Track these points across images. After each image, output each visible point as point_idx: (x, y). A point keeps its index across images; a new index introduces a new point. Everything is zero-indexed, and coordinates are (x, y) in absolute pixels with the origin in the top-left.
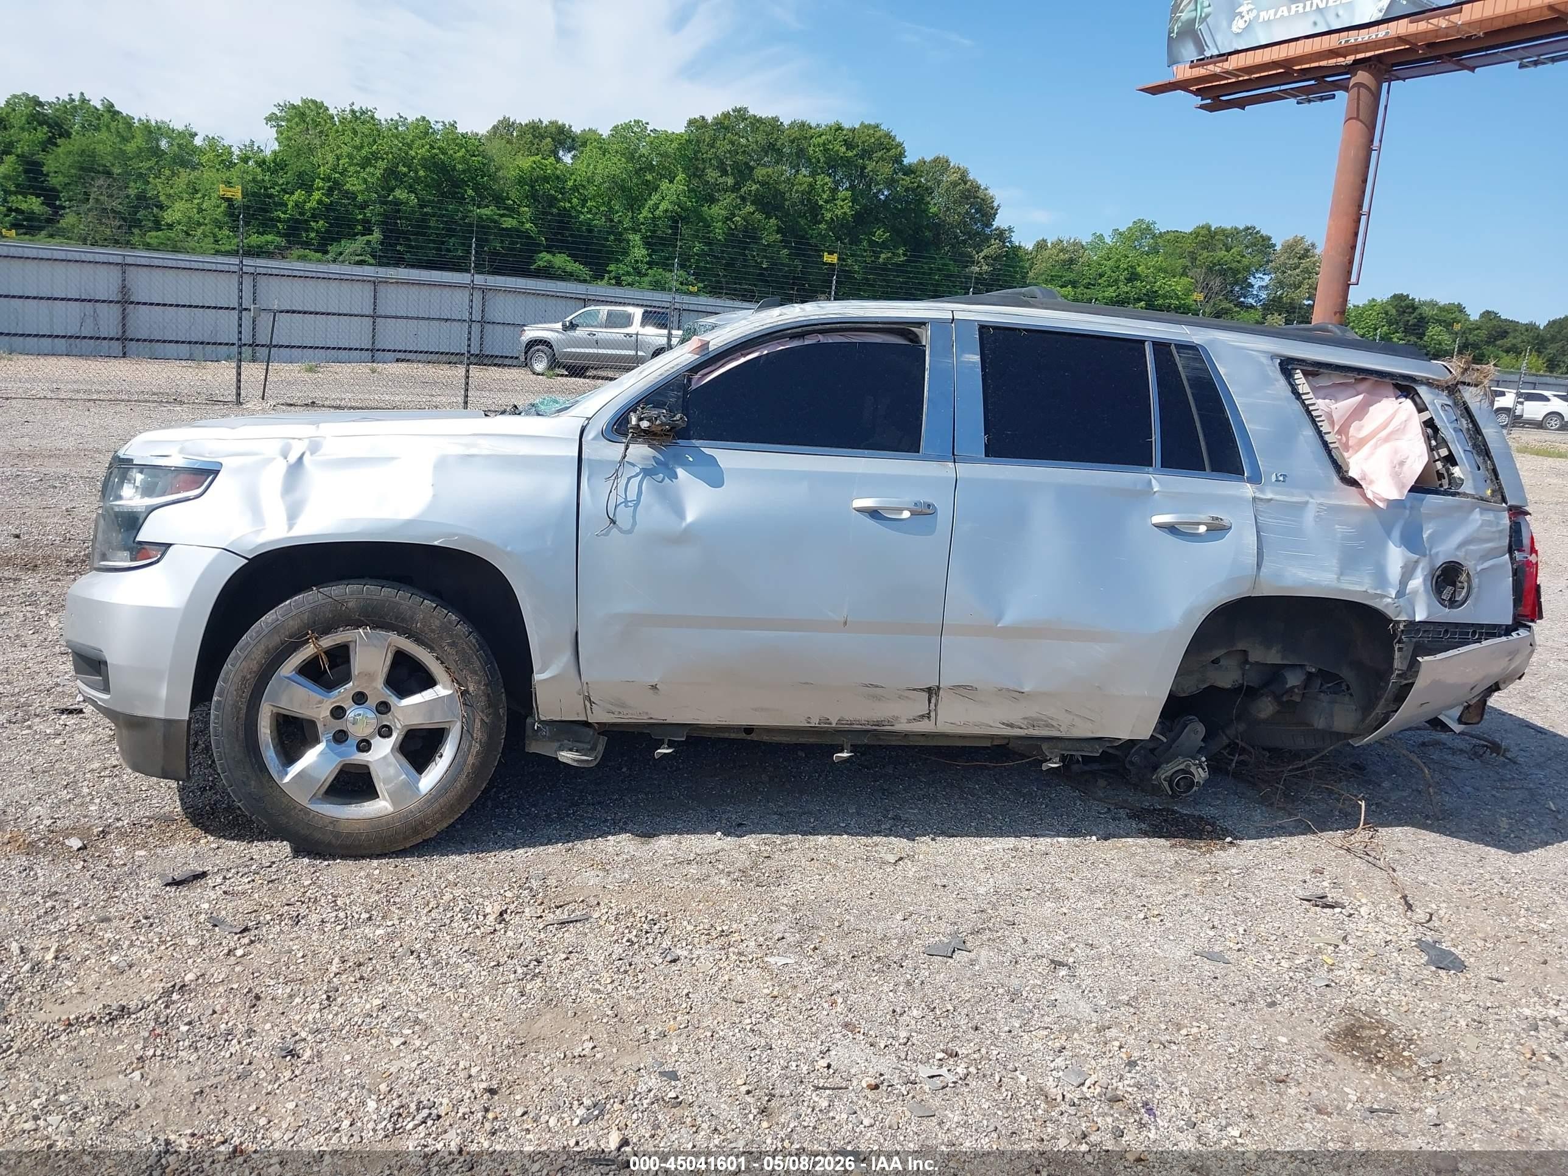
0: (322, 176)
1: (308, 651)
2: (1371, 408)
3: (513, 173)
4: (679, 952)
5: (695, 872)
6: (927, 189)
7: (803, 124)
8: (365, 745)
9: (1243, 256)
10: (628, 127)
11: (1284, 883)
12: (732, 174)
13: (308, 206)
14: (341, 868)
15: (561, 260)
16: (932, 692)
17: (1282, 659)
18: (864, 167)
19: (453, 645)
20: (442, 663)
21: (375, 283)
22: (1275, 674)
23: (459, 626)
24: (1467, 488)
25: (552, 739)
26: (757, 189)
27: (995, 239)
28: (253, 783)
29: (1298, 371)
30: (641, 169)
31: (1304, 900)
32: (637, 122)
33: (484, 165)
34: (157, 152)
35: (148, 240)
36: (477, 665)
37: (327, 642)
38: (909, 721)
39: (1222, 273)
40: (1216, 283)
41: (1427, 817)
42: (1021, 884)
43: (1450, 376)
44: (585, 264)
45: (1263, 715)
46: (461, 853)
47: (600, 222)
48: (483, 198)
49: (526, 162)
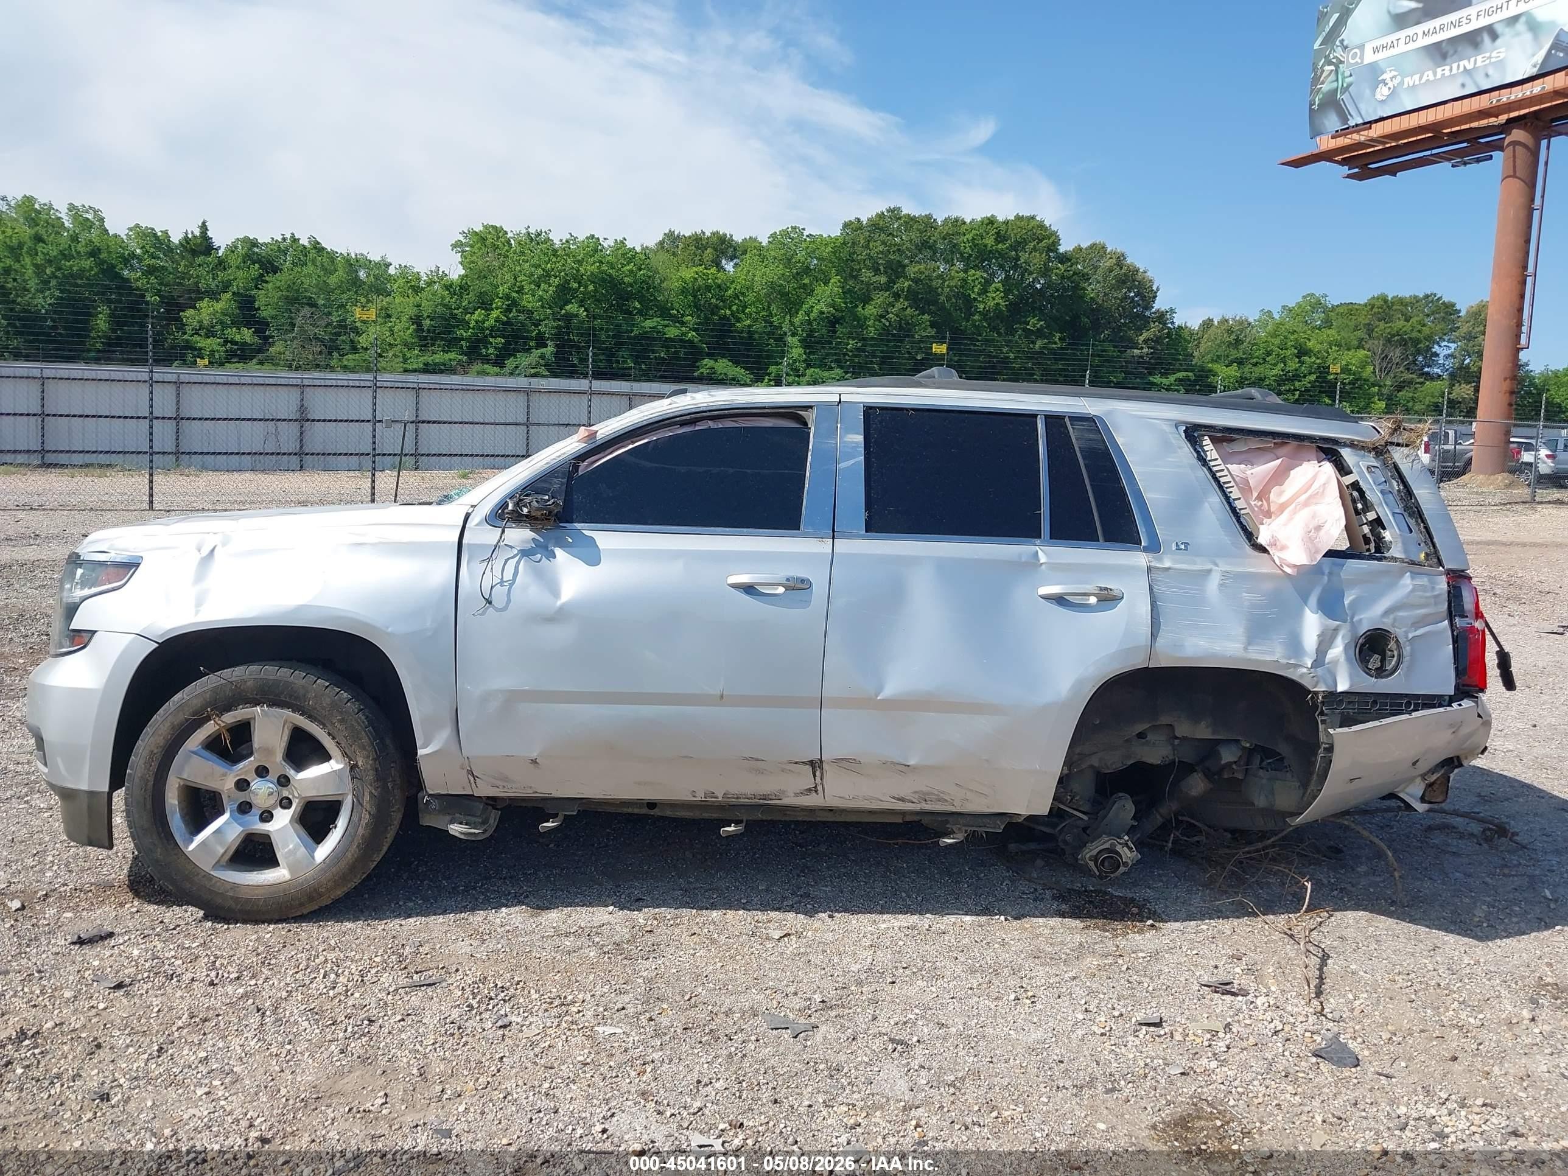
0: (501, 295)
1: (209, 728)
2: (1292, 472)
3: (677, 285)
4: (514, 1018)
5: (569, 944)
6: (1083, 275)
7: (956, 220)
8: (267, 816)
9: (1424, 325)
10: (785, 233)
11: (1192, 968)
12: (886, 272)
13: (487, 324)
14: (238, 931)
15: (723, 366)
16: (815, 765)
17: (1214, 733)
18: (1018, 259)
19: (342, 721)
20: (334, 738)
21: (528, 393)
22: (1210, 748)
23: (349, 704)
24: (1396, 551)
25: (443, 811)
26: (910, 285)
27: (1154, 322)
28: (159, 850)
29: (1206, 437)
30: (798, 274)
31: (1205, 985)
32: (793, 228)
33: (650, 277)
34: (356, 283)
35: (346, 363)
36: (365, 740)
37: (231, 718)
38: (796, 795)
39: (1403, 343)
40: (1396, 354)
41: (1393, 903)
42: (901, 962)
43: (1378, 436)
44: (746, 369)
45: (1194, 793)
46: (356, 919)
47: (758, 326)
48: (648, 308)
49: (688, 273)
